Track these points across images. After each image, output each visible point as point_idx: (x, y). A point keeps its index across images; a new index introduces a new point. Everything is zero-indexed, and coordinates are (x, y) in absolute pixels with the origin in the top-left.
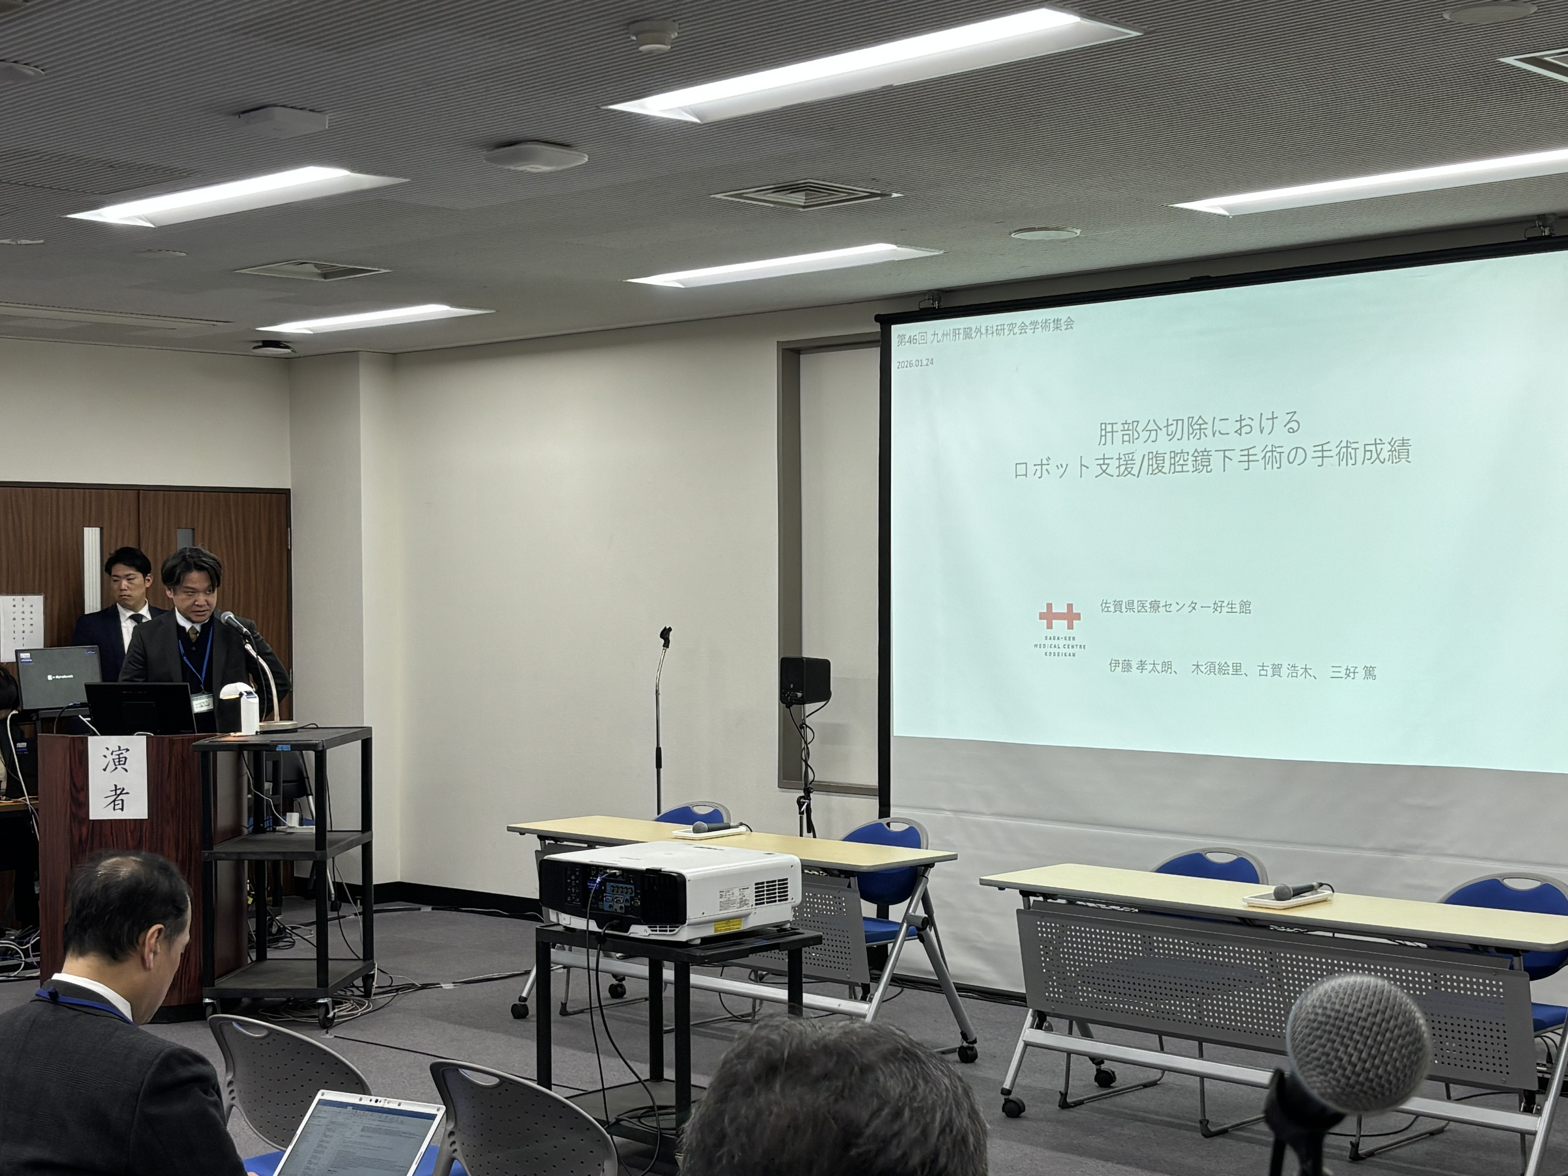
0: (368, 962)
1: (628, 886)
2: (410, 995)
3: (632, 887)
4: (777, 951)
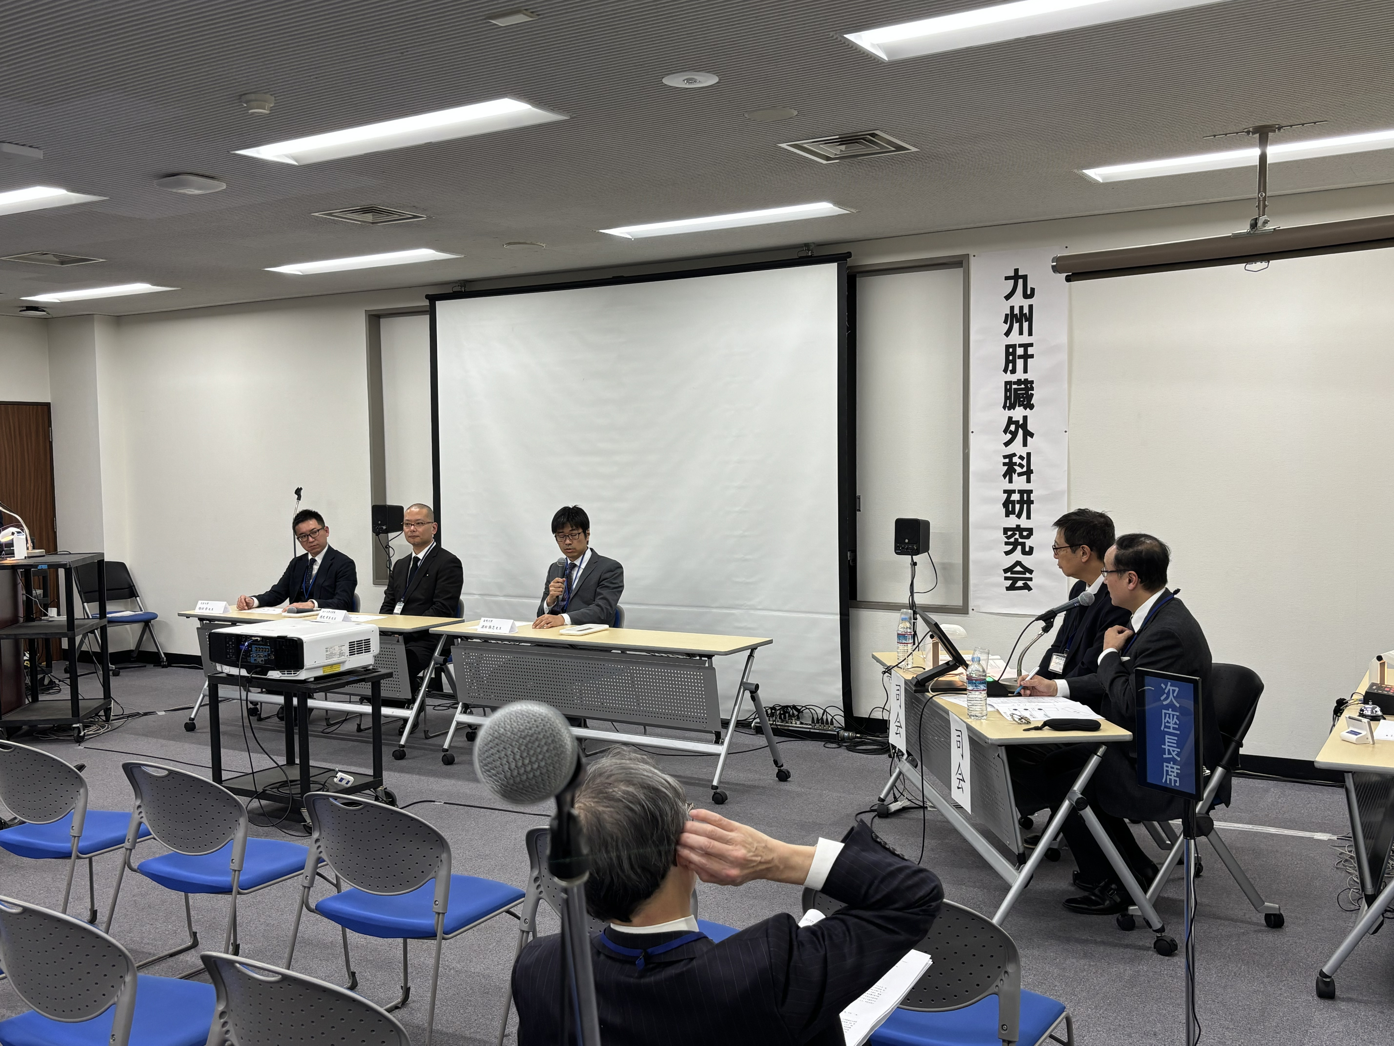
0: (107, 700)
1: (267, 647)
2: (136, 720)
3: (269, 647)
4: (363, 683)
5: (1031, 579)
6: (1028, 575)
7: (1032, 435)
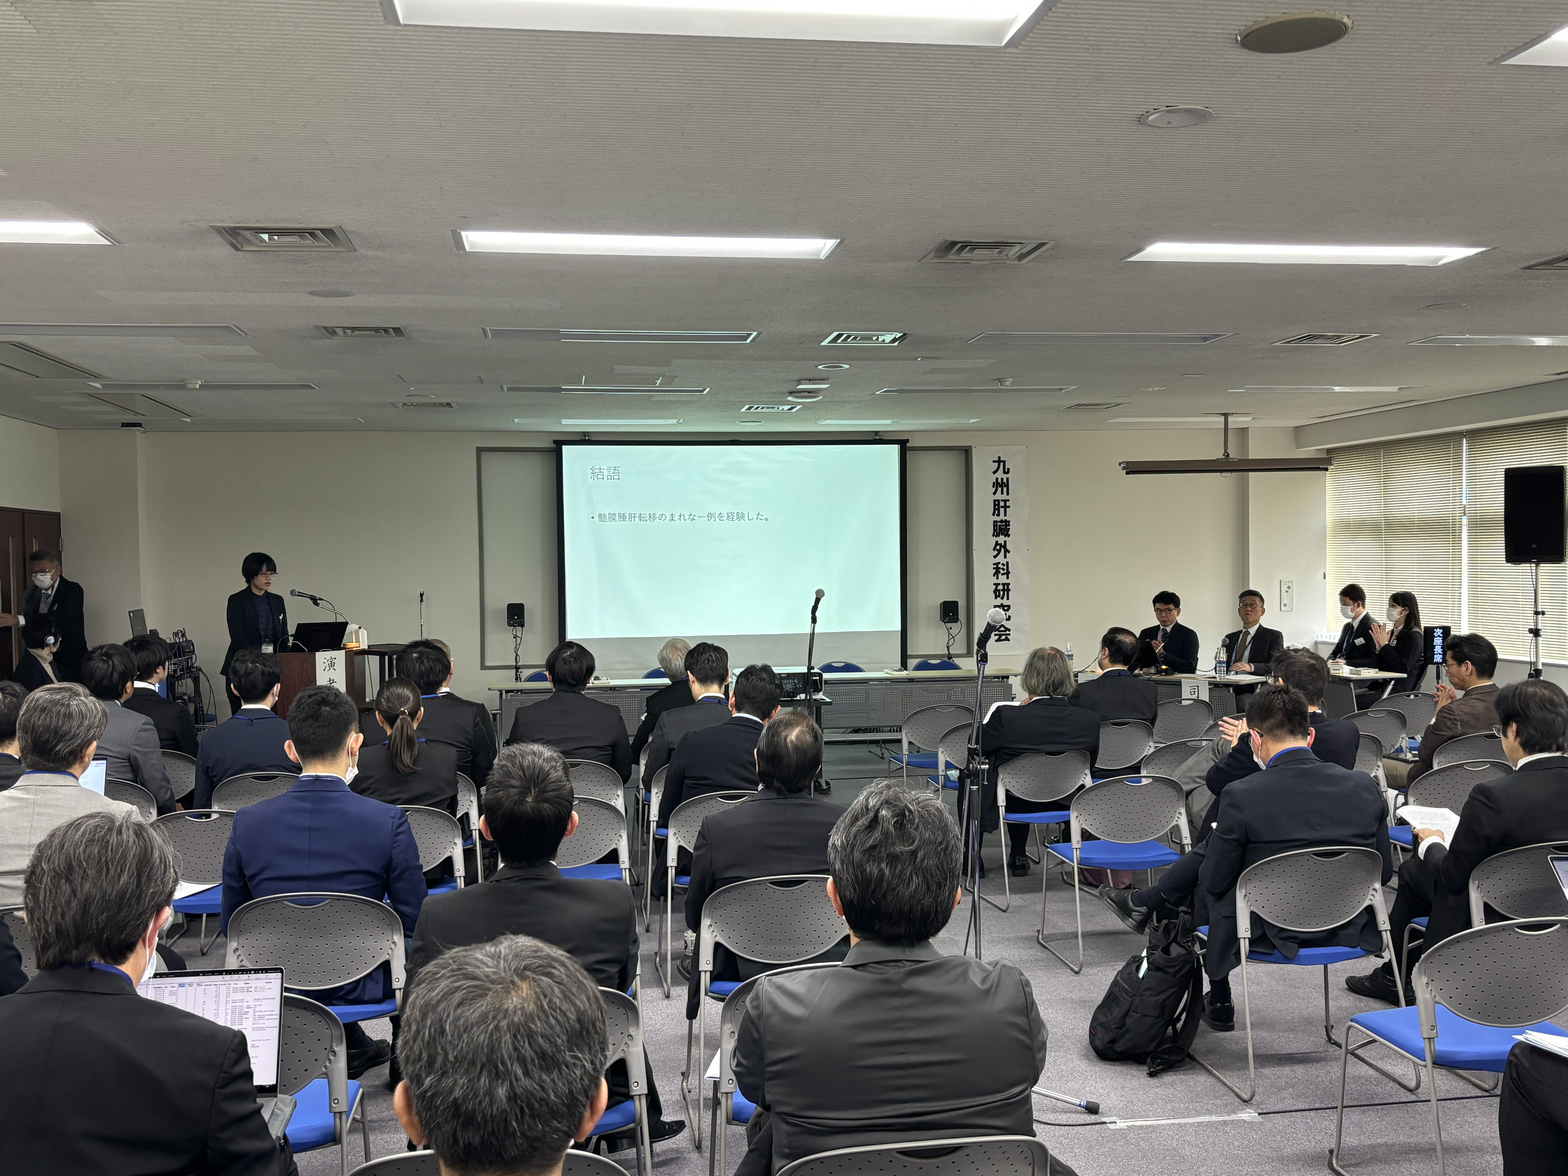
5: (1009, 635)
6: (1008, 632)
7: (1009, 552)
